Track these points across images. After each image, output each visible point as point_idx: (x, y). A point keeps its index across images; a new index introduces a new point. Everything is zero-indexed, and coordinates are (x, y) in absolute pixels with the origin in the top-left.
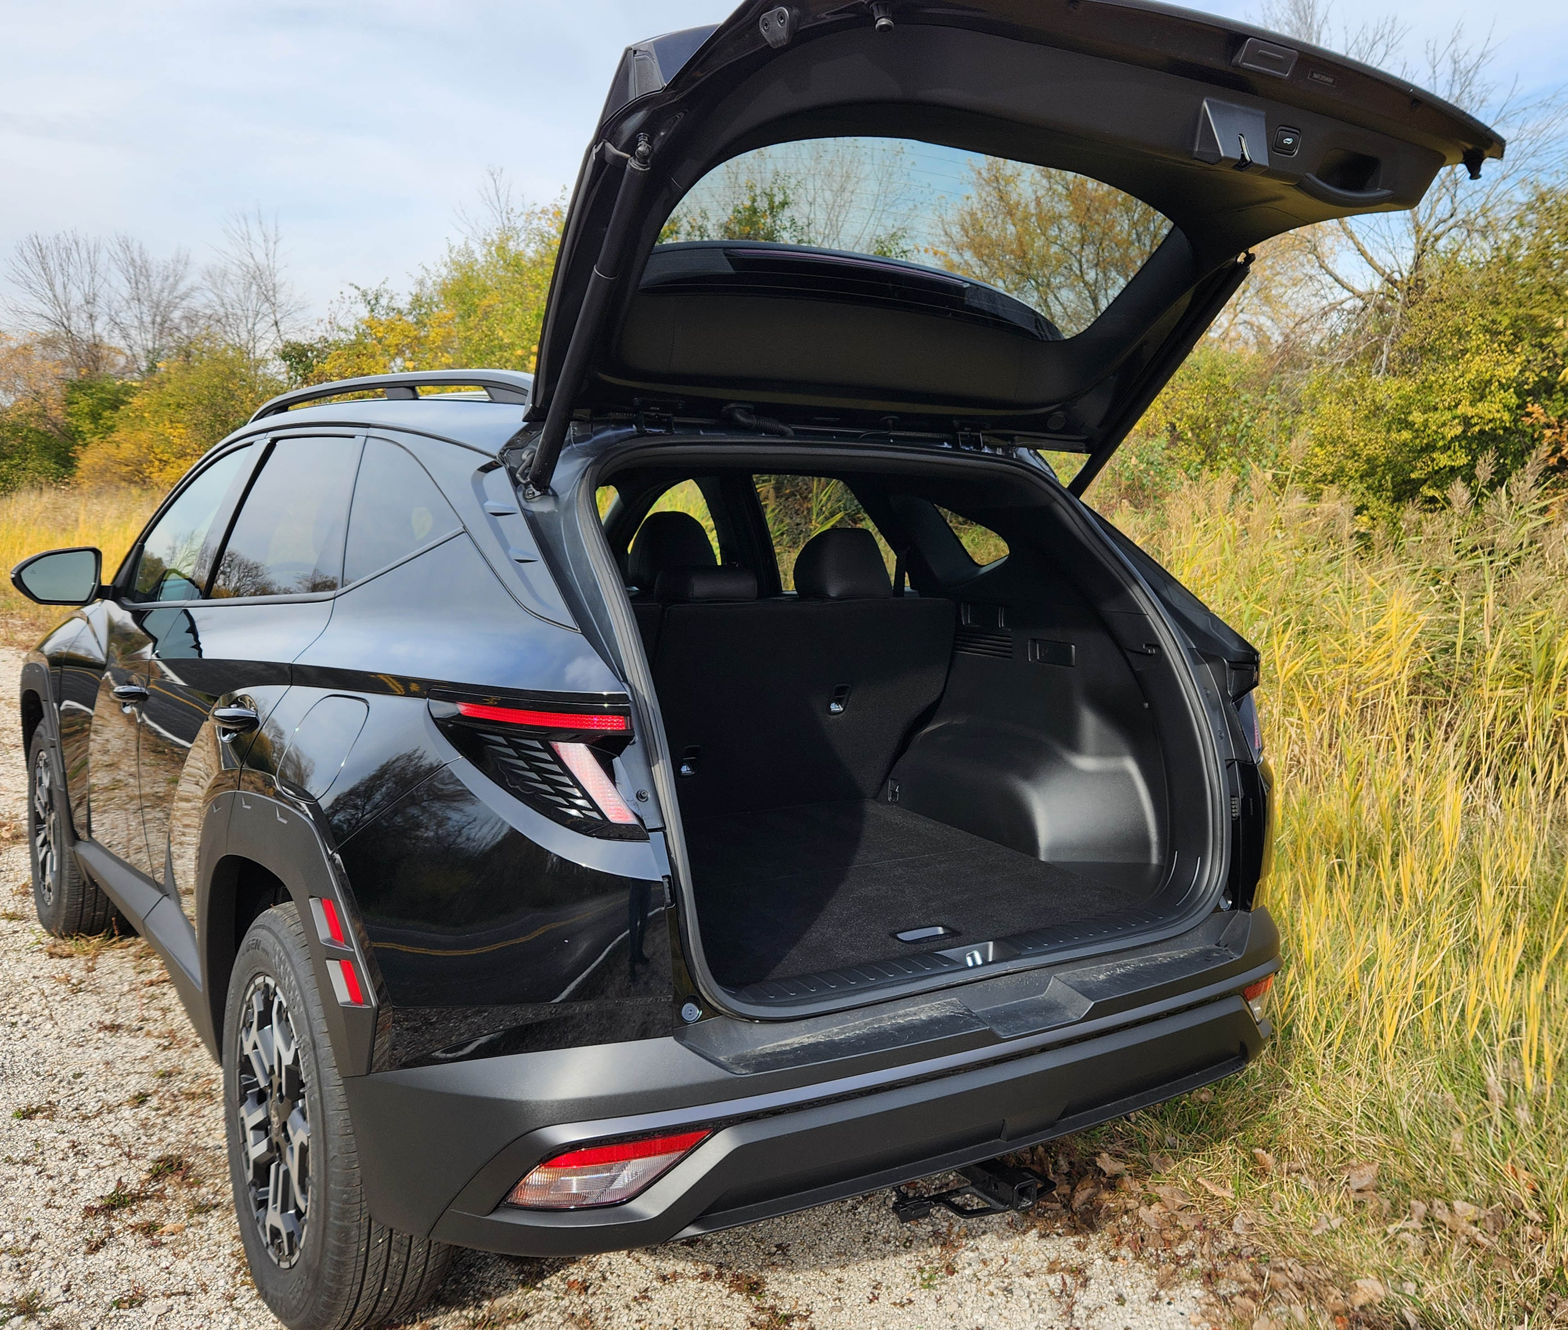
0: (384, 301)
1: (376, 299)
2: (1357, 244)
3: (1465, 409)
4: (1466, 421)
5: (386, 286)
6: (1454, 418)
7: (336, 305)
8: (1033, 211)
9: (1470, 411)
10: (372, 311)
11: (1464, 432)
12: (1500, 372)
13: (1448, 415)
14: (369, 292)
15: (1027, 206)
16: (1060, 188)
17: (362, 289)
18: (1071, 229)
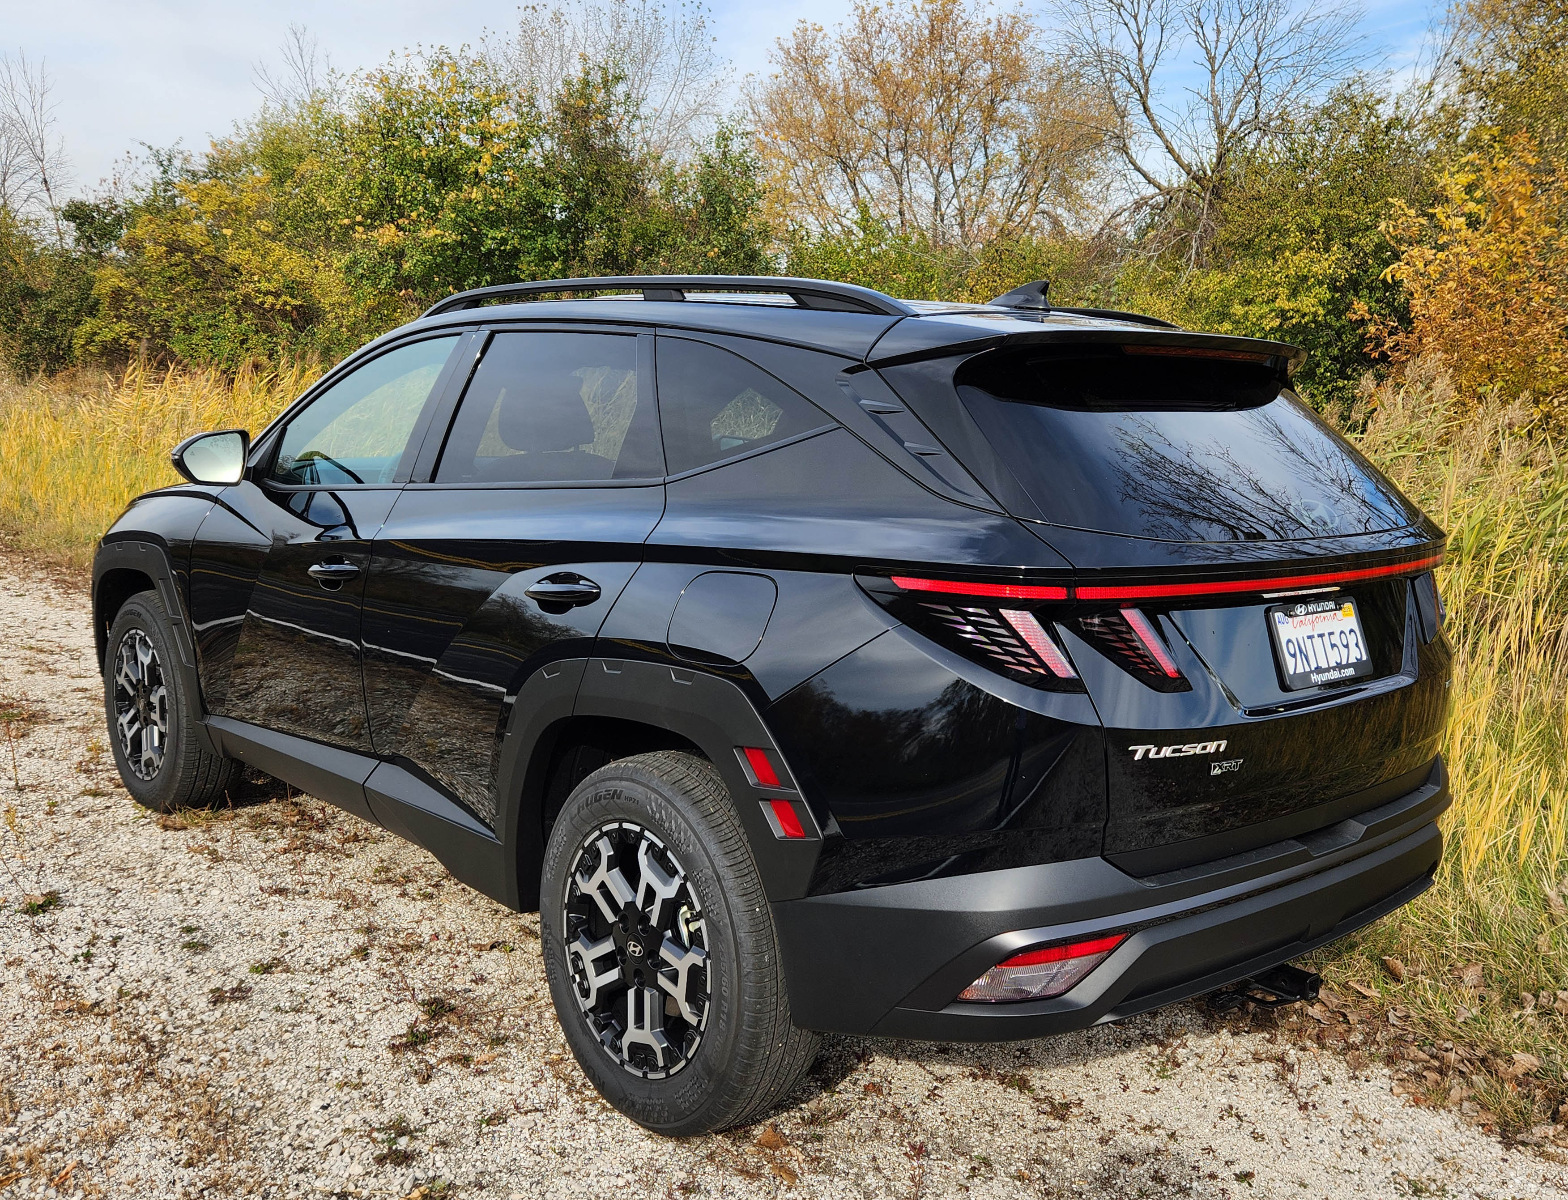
0: (177, 163)
1: (170, 161)
2: (1166, 142)
3: (1282, 303)
4: (1283, 314)
5: (181, 147)
6: (1271, 311)
7: (121, 164)
8: (842, 94)
9: (1286, 305)
10: (165, 172)
11: (1281, 325)
12: (1315, 268)
13: (1266, 309)
14: (162, 152)
15: (835, 88)
16: (867, 73)
17: (155, 148)
18: (878, 114)
